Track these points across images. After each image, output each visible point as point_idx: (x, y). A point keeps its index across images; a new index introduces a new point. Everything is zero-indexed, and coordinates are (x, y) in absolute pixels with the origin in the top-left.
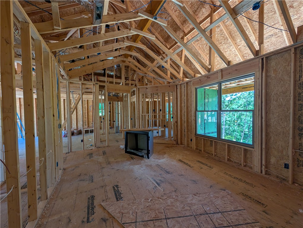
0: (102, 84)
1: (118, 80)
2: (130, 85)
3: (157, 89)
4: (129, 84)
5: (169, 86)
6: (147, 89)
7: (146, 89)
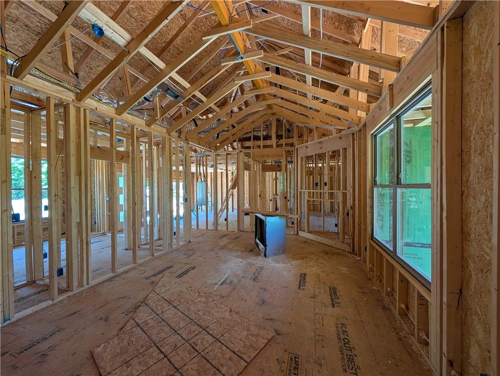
0: (247, 151)
1: (268, 142)
2: (284, 146)
3: (321, 145)
4: (283, 144)
5: (340, 138)
6: (307, 147)
7: (305, 148)
